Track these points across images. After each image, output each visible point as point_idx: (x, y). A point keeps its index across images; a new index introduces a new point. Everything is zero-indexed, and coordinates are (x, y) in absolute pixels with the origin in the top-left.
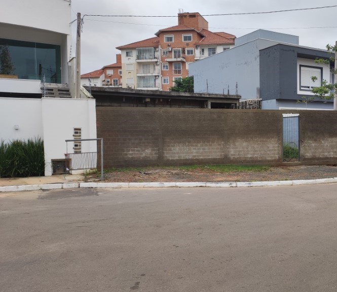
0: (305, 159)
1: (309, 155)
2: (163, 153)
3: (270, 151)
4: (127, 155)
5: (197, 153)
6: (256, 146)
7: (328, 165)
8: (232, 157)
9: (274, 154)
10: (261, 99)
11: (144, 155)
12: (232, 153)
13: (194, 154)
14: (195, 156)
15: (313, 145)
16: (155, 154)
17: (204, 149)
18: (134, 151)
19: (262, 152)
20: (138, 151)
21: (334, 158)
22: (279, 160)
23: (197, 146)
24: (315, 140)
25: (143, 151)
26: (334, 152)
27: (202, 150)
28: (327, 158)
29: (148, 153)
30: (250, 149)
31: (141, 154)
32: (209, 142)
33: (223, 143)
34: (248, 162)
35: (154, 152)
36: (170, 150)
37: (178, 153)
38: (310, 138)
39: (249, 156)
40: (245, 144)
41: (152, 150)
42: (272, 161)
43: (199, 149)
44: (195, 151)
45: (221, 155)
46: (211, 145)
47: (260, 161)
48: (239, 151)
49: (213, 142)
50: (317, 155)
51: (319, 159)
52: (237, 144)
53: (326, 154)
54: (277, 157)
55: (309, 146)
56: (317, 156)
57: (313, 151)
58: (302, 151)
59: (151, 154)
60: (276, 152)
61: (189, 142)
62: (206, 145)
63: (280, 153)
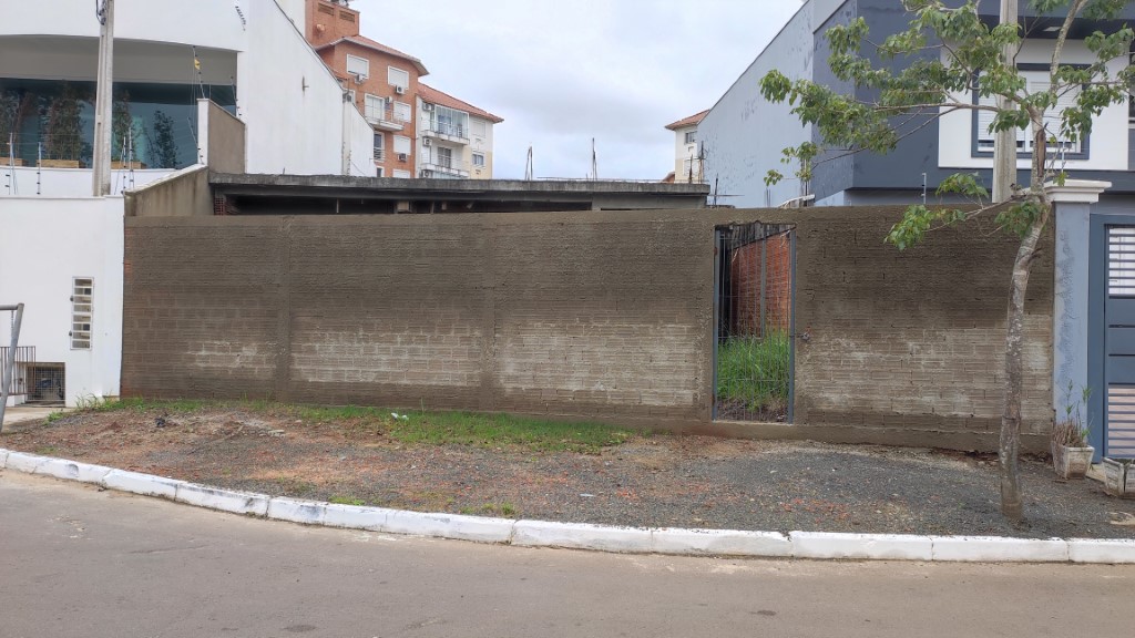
0: (816, 416)
1: (835, 397)
2: (291, 360)
3: (657, 370)
4: (192, 359)
5: (392, 363)
6: (600, 351)
7: (936, 451)
8: (509, 387)
9: (676, 385)
10: (812, 196)
11: (236, 364)
12: (510, 370)
13: (382, 369)
14: (384, 375)
15: (860, 356)
16: (269, 361)
17: (413, 352)
18: (210, 348)
19: (626, 375)
20: (223, 349)
21: (970, 422)
22: (694, 410)
23: (391, 341)
24: (871, 337)
25: (237, 349)
26: (973, 393)
27: (406, 357)
28: (931, 419)
29: (246, 357)
30: (575, 360)
31: (231, 359)
32: (430, 328)
33: (477, 333)
34: (571, 408)
35: (264, 356)
36: (311, 350)
37: (334, 362)
38: (843, 326)
39: (574, 387)
40: (557, 341)
41: (261, 349)
42: (664, 412)
43: (398, 352)
44: (384, 358)
45: (470, 377)
46: (436, 341)
47: (615, 409)
48: (536, 367)
49: (445, 329)
50: (880, 402)
51: (888, 419)
52: (530, 339)
53: (929, 400)
54: (687, 396)
55: (835, 361)
56: (880, 407)
57: (856, 381)
58: (804, 380)
59: (257, 361)
60: (684, 377)
61: (368, 327)
62: (423, 340)
63: (700, 380)
